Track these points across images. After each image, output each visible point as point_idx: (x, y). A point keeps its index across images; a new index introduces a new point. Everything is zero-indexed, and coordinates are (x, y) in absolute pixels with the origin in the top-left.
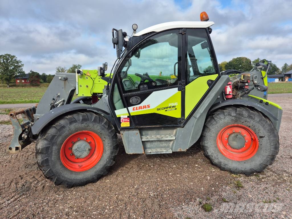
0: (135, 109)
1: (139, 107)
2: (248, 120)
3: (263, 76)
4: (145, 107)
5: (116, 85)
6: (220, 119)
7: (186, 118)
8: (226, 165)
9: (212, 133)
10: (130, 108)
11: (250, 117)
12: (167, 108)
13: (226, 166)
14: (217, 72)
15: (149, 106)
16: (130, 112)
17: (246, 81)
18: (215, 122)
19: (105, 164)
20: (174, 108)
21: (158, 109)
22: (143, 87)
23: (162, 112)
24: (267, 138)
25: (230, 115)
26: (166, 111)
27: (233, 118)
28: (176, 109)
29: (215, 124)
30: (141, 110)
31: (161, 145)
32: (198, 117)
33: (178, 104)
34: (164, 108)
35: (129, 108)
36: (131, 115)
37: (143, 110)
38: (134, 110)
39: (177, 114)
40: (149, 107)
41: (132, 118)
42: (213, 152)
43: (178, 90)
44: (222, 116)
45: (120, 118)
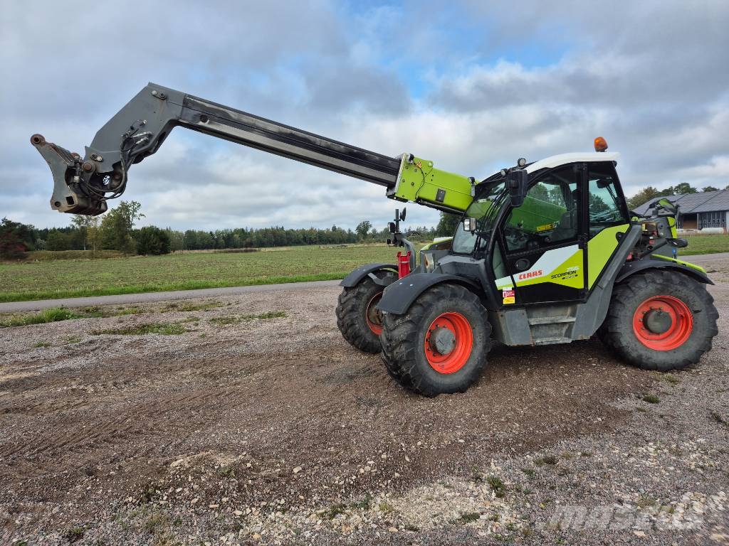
0: (522, 277)
1: (528, 274)
2: (679, 288)
3: (671, 225)
4: (535, 274)
5: (497, 243)
6: (640, 288)
7: (589, 289)
8: (649, 358)
9: (627, 312)
10: (516, 276)
11: (682, 284)
12: (565, 274)
13: (650, 360)
14: (628, 221)
15: (540, 272)
16: (516, 282)
17: (650, 233)
18: (631, 295)
19: (477, 365)
20: (574, 274)
21: (554, 277)
22: (533, 245)
23: (558, 281)
24: (705, 312)
25: (654, 282)
26: (563, 278)
27: (659, 286)
28: (576, 275)
29: (632, 297)
30: (530, 278)
31: (550, 333)
32: (604, 286)
33: (579, 268)
34: (561, 275)
35: (514, 276)
36: (518, 286)
37: (532, 278)
38: (520, 278)
39: (577, 283)
40: (541, 274)
41: (517, 291)
42: (630, 340)
43: (580, 248)
44: (641, 284)
45: (502, 291)
